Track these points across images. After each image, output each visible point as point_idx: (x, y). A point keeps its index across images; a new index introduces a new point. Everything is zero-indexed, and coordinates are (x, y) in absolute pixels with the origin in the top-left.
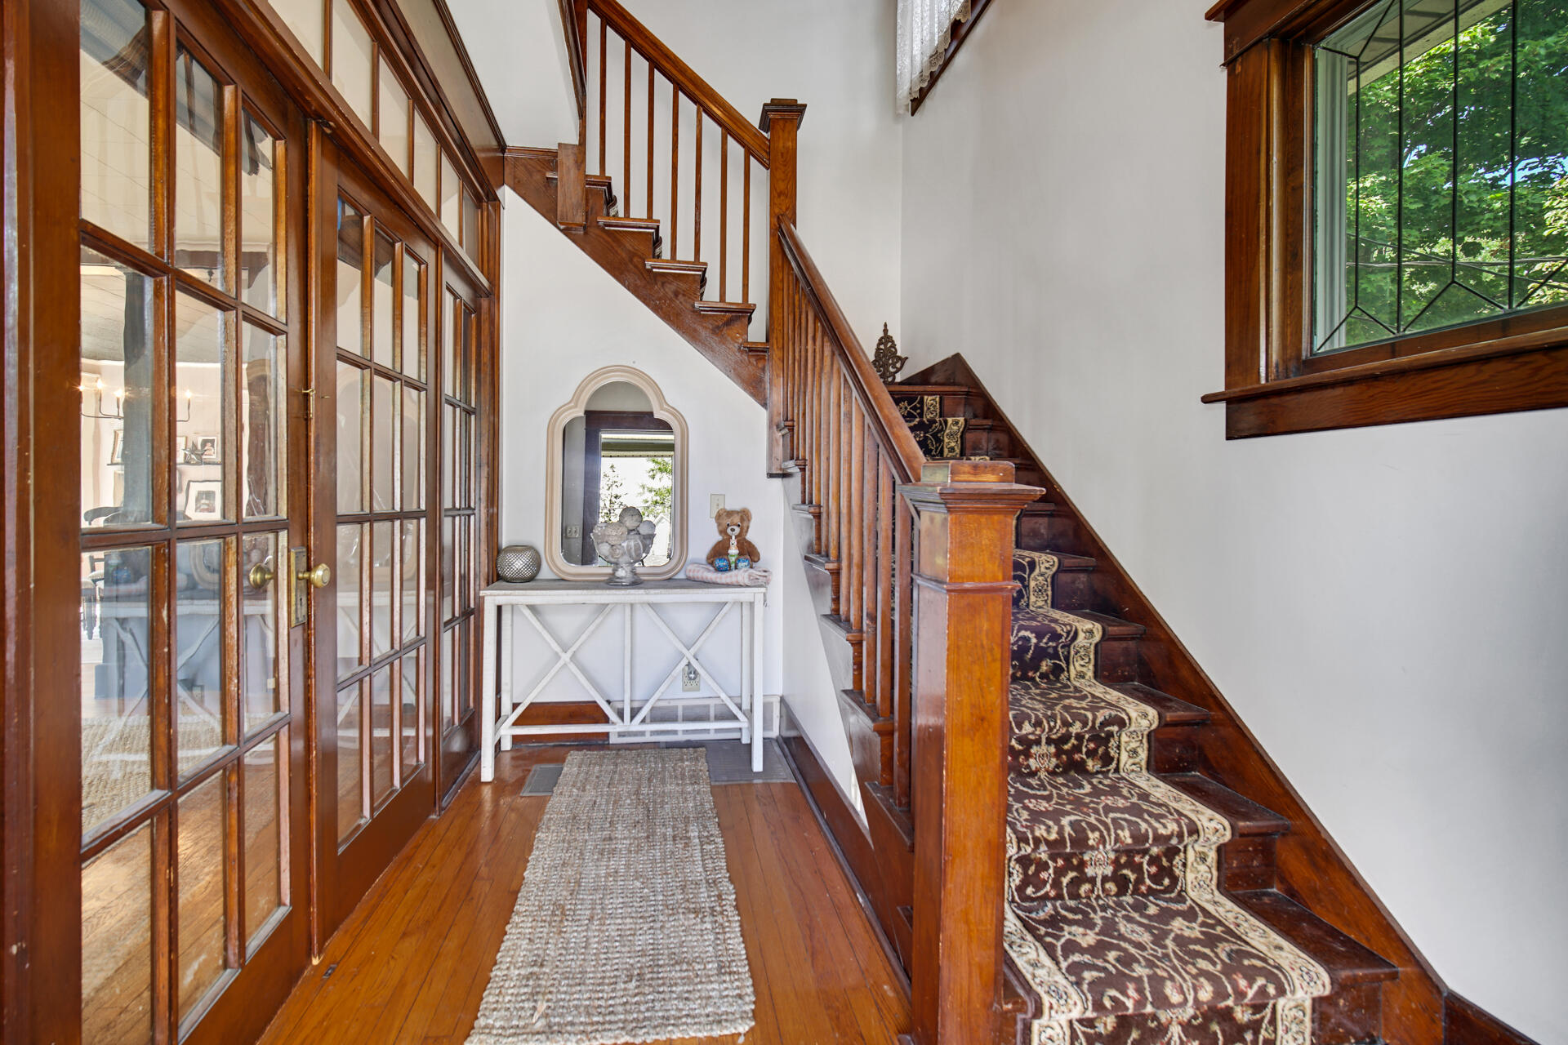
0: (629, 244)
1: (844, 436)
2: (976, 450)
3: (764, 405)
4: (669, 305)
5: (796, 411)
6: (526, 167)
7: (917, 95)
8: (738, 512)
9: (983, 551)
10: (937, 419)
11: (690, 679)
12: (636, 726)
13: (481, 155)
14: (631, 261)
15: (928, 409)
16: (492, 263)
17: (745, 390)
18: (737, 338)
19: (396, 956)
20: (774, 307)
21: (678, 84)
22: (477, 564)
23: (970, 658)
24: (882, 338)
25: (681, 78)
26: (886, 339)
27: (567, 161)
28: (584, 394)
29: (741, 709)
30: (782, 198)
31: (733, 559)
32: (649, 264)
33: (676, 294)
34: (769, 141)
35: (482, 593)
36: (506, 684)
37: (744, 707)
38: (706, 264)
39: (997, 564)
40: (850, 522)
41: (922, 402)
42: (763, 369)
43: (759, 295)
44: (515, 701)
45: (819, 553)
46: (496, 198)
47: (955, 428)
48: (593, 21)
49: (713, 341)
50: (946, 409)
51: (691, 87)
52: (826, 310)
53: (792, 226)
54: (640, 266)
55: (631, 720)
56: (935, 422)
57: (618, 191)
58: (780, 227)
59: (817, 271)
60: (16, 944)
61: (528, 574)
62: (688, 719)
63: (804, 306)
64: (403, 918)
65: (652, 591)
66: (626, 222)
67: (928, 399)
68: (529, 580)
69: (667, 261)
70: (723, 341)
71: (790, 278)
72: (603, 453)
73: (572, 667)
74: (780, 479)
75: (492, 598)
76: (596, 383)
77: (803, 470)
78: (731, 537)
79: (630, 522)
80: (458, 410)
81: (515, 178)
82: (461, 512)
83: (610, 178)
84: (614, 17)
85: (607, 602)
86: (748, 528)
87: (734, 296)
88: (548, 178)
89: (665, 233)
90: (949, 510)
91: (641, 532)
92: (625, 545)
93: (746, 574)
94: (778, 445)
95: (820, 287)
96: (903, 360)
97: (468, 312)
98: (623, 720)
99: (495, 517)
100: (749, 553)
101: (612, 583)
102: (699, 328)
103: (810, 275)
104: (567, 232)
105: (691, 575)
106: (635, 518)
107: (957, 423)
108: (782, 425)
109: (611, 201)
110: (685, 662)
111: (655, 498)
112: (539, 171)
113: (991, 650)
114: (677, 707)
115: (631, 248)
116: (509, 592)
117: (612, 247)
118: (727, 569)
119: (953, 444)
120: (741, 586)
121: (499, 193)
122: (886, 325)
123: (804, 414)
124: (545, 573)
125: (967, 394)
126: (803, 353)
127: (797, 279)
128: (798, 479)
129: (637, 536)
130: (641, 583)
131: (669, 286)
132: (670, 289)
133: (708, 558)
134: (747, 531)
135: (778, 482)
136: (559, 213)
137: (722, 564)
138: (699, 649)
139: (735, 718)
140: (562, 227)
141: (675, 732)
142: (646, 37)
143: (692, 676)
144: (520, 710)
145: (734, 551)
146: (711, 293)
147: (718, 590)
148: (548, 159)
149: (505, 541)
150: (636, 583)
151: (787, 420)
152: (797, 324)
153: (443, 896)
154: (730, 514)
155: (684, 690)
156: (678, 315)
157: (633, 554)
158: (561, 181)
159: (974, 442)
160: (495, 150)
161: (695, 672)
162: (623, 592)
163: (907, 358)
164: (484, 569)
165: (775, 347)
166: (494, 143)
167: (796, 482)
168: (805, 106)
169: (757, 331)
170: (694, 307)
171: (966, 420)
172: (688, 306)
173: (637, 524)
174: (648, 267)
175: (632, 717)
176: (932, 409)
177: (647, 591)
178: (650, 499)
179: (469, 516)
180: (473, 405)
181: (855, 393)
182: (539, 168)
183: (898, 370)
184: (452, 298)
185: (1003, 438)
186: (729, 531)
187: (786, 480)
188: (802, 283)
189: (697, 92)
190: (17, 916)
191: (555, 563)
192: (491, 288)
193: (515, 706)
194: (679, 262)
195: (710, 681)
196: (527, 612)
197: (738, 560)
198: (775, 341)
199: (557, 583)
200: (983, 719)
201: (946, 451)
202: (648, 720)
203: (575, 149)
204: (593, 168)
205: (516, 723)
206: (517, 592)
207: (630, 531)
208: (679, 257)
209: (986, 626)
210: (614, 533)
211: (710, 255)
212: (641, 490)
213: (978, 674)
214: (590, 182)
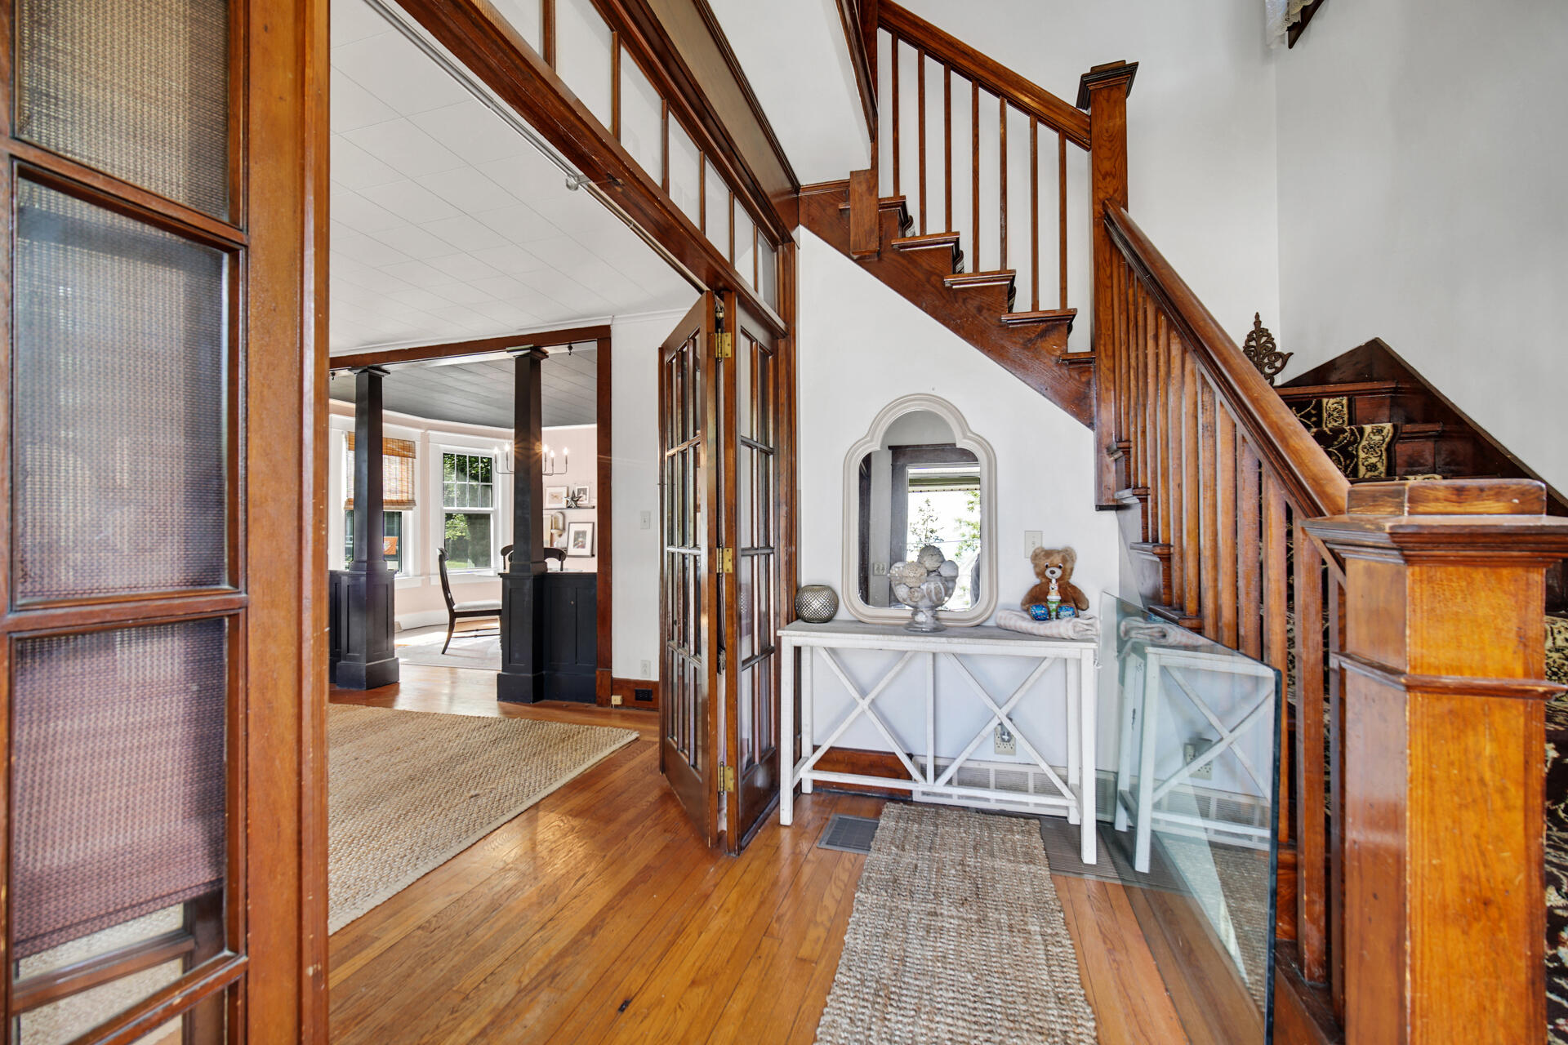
0: (925, 263)
1: (1204, 456)
2: (1414, 466)
3: (1090, 425)
4: (972, 323)
5: (1132, 429)
6: (819, 203)
7: (1298, 19)
8: (1059, 552)
9: (1480, 626)
10: (1347, 428)
11: (1003, 740)
12: (940, 786)
13: (774, 201)
14: (928, 281)
15: (1330, 415)
16: (788, 304)
17: (1065, 409)
18: (1054, 350)
19: (683, 1006)
20: (1101, 308)
21: (977, 80)
22: (777, 603)
23: (1456, 799)
24: (1253, 332)
25: (981, 72)
26: (1259, 331)
27: (859, 188)
28: (879, 428)
29: (1066, 783)
30: (1108, 179)
31: (1053, 606)
32: (948, 281)
33: (980, 310)
34: (1090, 117)
35: (779, 633)
36: (806, 725)
37: (1070, 782)
38: (1014, 271)
39: (1510, 650)
40: (1216, 567)
41: (1319, 406)
42: (1088, 383)
43: (1081, 298)
44: (816, 743)
45: (1170, 604)
46: (791, 240)
47: (1378, 438)
48: (884, 38)
49: (1024, 356)
50: (1359, 414)
51: (993, 79)
52: (1172, 298)
53: (1123, 210)
54: (938, 285)
55: (935, 779)
56: (1344, 431)
57: (913, 210)
58: (1107, 214)
59: (1158, 253)
60: (313, 965)
61: (825, 614)
62: (1001, 787)
63: (1140, 300)
64: (694, 963)
65: (955, 640)
66: (923, 240)
67: (1329, 403)
68: (826, 619)
69: (969, 275)
70: (1037, 356)
71: (1122, 270)
72: (911, 489)
73: (871, 715)
74: (1113, 512)
75: (790, 637)
76: (892, 415)
77: (1144, 500)
78: (1050, 581)
79: (930, 563)
80: (755, 451)
81: (809, 216)
82: (759, 552)
83: (904, 197)
84: (907, 28)
85: (905, 649)
86: (1072, 570)
87: (1049, 302)
88: (840, 210)
89: (966, 246)
90: (1408, 560)
91: (942, 573)
92: (924, 587)
93: (1071, 624)
94: (1109, 472)
95: (1163, 271)
96: (1285, 358)
97: (765, 355)
98: (925, 778)
99: (794, 557)
100: (1073, 600)
101: (911, 628)
102: (1007, 344)
103: (1149, 260)
104: (860, 261)
105: (1002, 622)
106: (935, 558)
107: (1380, 431)
108: (1115, 447)
109: (907, 222)
110: (994, 723)
111: (973, 533)
112: (832, 204)
113: (1502, 791)
114: (988, 770)
115: (928, 268)
116: (804, 633)
117: (908, 269)
118: (1045, 618)
119: (1374, 460)
120: (1063, 639)
121: (794, 234)
122: (1257, 316)
123: (1144, 432)
124: (843, 614)
125: (1395, 390)
126: (1141, 358)
127: (1131, 270)
128: (1137, 512)
129: (938, 578)
130: (944, 629)
131: (971, 302)
132: (972, 305)
133: (1023, 604)
134: (1071, 574)
135: (1111, 515)
136: (851, 243)
137: (1040, 611)
138: (1014, 708)
139: (1060, 794)
140: (855, 257)
141: (987, 800)
142: (941, 39)
143: (1006, 737)
144: (819, 754)
145: (1054, 596)
146: (1022, 304)
147: (1034, 643)
148: (840, 190)
149: (805, 579)
150: (938, 630)
151: (1120, 441)
152: (1132, 325)
153: (733, 947)
154: (1049, 553)
155: (996, 753)
156: (982, 333)
157: (934, 598)
158: (854, 209)
159: (1410, 456)
160: (790, 193)
161: (1009, 734)
162: (922, 639)
163: (1291, 354)
164: (784, 609)
165: (1103, 355)
166: (788, 185)
167: (1134, 516)
168: (1136, 64)
169: (1079, 340)
170: (1000, 320)
171: (1395, 427)
172: (994, 321)
173: (937, 565)
174: (947, 285)
175: (937, 776)
176: (1335, 414)
177: (950, 640)
178: (967, 533)
179: (768, 555)
180: (771, 446)
181: (1219, 396)
182: (832, 201)
183: (1278, 370)
184: (748, 342)
185: (1463, 448)
186: (1048, 573)
187: (1122, 513)
188: (1138, 272)
189: (1000, 83)
190: (313, 940)
191: (851, 604)
192: (787, 328)
193: (815, 748)
194: (983, 274)
195: (1028, 748)
196: (824, 654)
197: (1059, 607)
198: (1102, 348)
199: (854, 625)
200: (1487, 903)
201: (1362, 470)
202: (955, 782)
203: (867, 174)
204: (886, 190)
205: (816, 767)
206: (813, 634)
207: (929, 572)
208: (982, 269)
209: (1488, 749)
210: (912, 575)
211: (1019, 262)
212: (958, 524)
213: (1475, 828)
214: (884, 205)
